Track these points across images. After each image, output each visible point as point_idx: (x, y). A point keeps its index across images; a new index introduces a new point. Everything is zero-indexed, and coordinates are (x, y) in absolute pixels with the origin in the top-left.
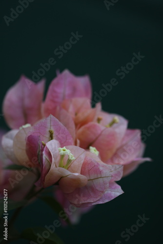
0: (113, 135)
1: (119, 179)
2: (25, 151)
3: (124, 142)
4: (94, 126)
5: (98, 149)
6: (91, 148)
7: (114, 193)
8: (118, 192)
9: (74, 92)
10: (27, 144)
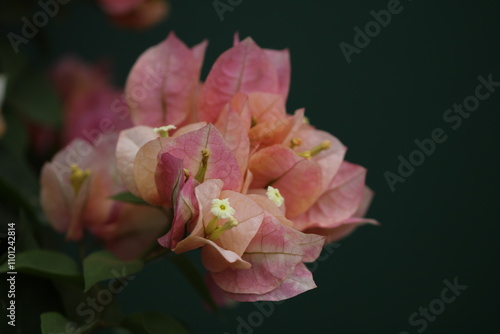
0: (315, 173)
1: (311, 260)
2: (153, 176)
3: (334, 186)
4: (284, 152)
5: (283, 192)
6: (270, 188)
7: (298, 284)
8: (306, 283)
9: (258, 80)
10: (158, 165)
